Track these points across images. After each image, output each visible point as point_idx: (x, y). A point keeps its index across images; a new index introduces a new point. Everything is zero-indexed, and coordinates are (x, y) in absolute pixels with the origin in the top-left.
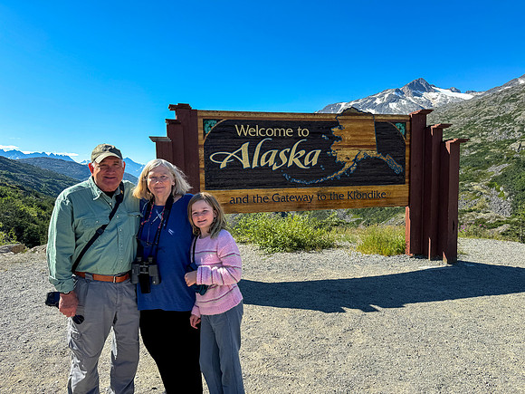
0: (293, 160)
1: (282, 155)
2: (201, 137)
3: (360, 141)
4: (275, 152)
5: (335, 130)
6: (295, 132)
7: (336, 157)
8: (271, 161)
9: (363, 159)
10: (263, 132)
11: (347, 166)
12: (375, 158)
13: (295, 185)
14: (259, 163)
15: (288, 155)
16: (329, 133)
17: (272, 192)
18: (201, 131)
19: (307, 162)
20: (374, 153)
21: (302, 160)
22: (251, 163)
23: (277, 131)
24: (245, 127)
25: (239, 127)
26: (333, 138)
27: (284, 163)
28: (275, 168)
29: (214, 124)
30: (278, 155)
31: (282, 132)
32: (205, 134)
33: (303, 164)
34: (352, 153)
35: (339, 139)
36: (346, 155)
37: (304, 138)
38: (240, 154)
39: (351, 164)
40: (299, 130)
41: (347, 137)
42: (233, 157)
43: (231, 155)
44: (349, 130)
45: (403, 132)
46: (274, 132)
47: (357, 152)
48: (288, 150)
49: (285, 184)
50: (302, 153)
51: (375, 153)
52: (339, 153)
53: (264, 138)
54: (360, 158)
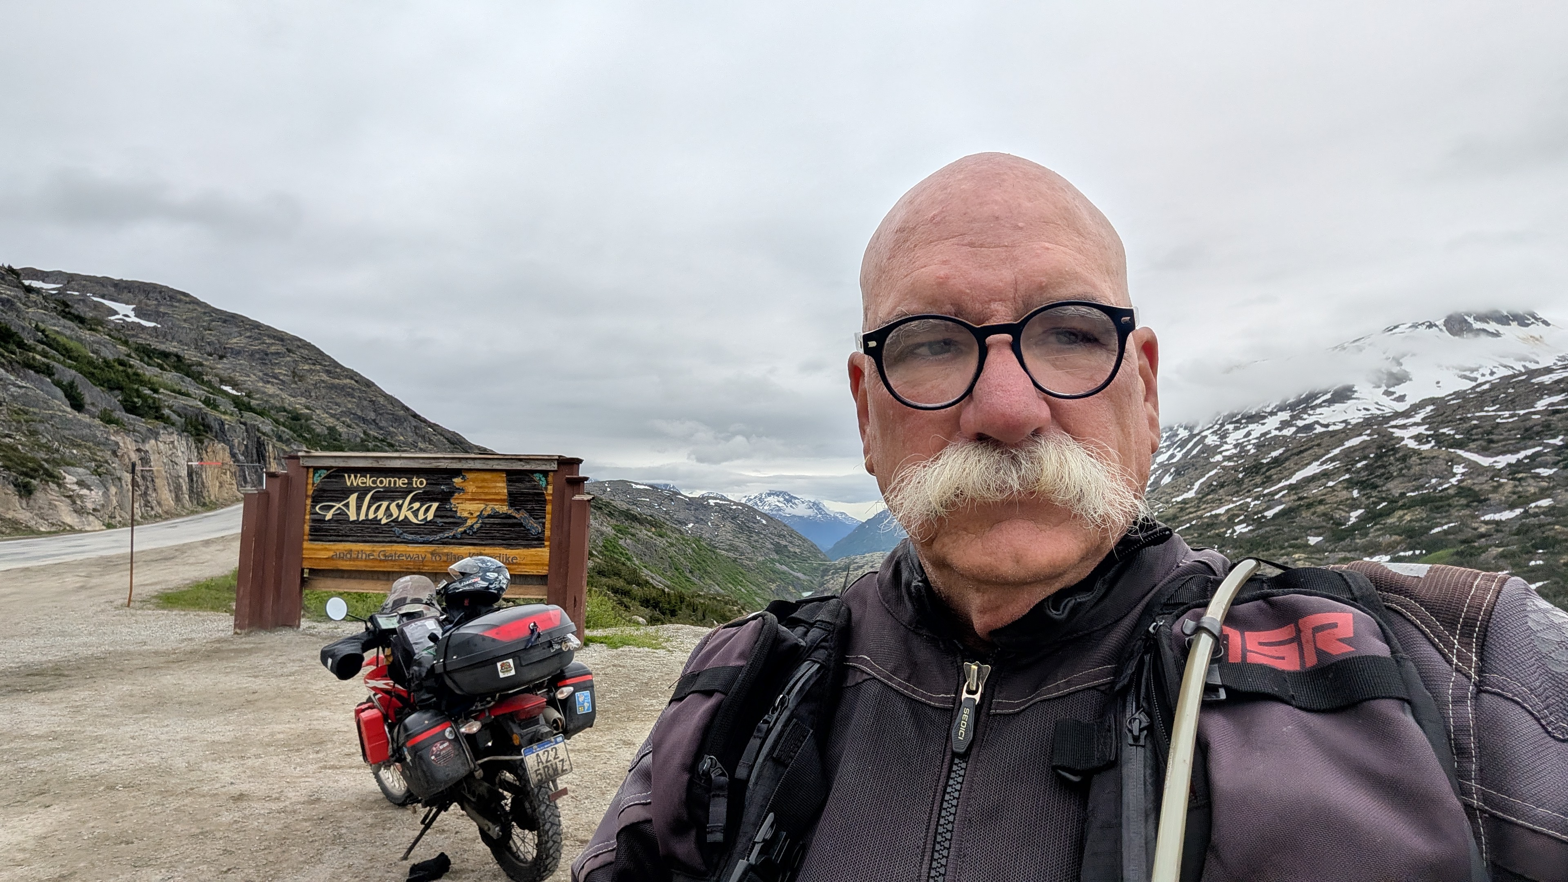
0: (405, 513)
1: (393, 507)
2: (310, 487)
3: (486, 494)
4: (385, 504)
5: (457, 481)
6: (410, 483)
7: (456, 511)
8: (381, 514)
9: (490, 515)
10: (374, 482)
11: (469, 523)
12: (505, 514)
13: (406, 542)
14: (367, 515)
15: (399, 507)
16: (449, 483)
17: (378, 548)
18: (310, 481)
19: (421, 516)
20: (504, 509)
21: (416, 513)
22: (358, 514)
23: (390, 481)
24: (356, 477)
25: (349, 477)
26: (455, 490)
27: (394, 517)
28: (384, 521)
29: (324, 473)
30: (388, 508)
31: (395, 482)
32: (313, 484)
33: (416, 516)
34: (476, 507)
35: (461, 490)
36: (469, 509)
37: (420, 489)
38: (347, 505)
39: (474, 521)
40: (415, 479)
41: (471, 488)
42: (339, 508)
43: (338, 505)
45: (543, 483)
46: (386, 482)
47: (482, 506)
48: (400, 502)
49: (394, 540)
50: (416, 505)
52: (461, 506)
53: (374, 488)
54: (486, 514)
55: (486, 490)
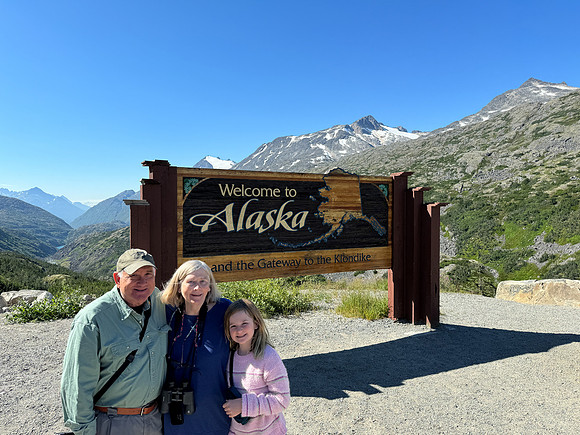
0: (280, 222)
1: (269, 217)
2: (180, 197)
3: (346, 202)
4: (261, 214)
5: (322, 190)
6: (283, 192)
7: (323, 219)
8: (257, 223)
9: (349, 221)
10: (249, 192)
11: (334, 228)
12: (360, 220)
13: (282, 249)
14: (244, 226)
15: (275, 217)
16: (316, 194)
17: (257, 257)
18: (180, 191)
19: (294, 225)
21: (289, 222)
22: (235, 226)
23: (264, 191)
24: (230, 187)
25: (224, 187)
26: (321, 199)
27: (271, 225)
28: (261, 231)
30: (264, 217)
31: (269, 192)
33: (290, 226)
34: (338, 215)
35: (326, 200)
36: (333, 216)
37: (292, 199)
38: (223, 216)
39: (337, 226)
40: (286, 190)
41: (334, 198)
42: (215, 220)
43: (214, 217)
44: (336, 191)
45: (385, 193)
46: (260, 192)
47: (343, 214)
48: (275, 211)
49: (271, 249)
50: (289, 214)
51: (360, 214)
52: (326, 214)
53: (249, 198)
54: (346, 219)
55: (346, 199)
